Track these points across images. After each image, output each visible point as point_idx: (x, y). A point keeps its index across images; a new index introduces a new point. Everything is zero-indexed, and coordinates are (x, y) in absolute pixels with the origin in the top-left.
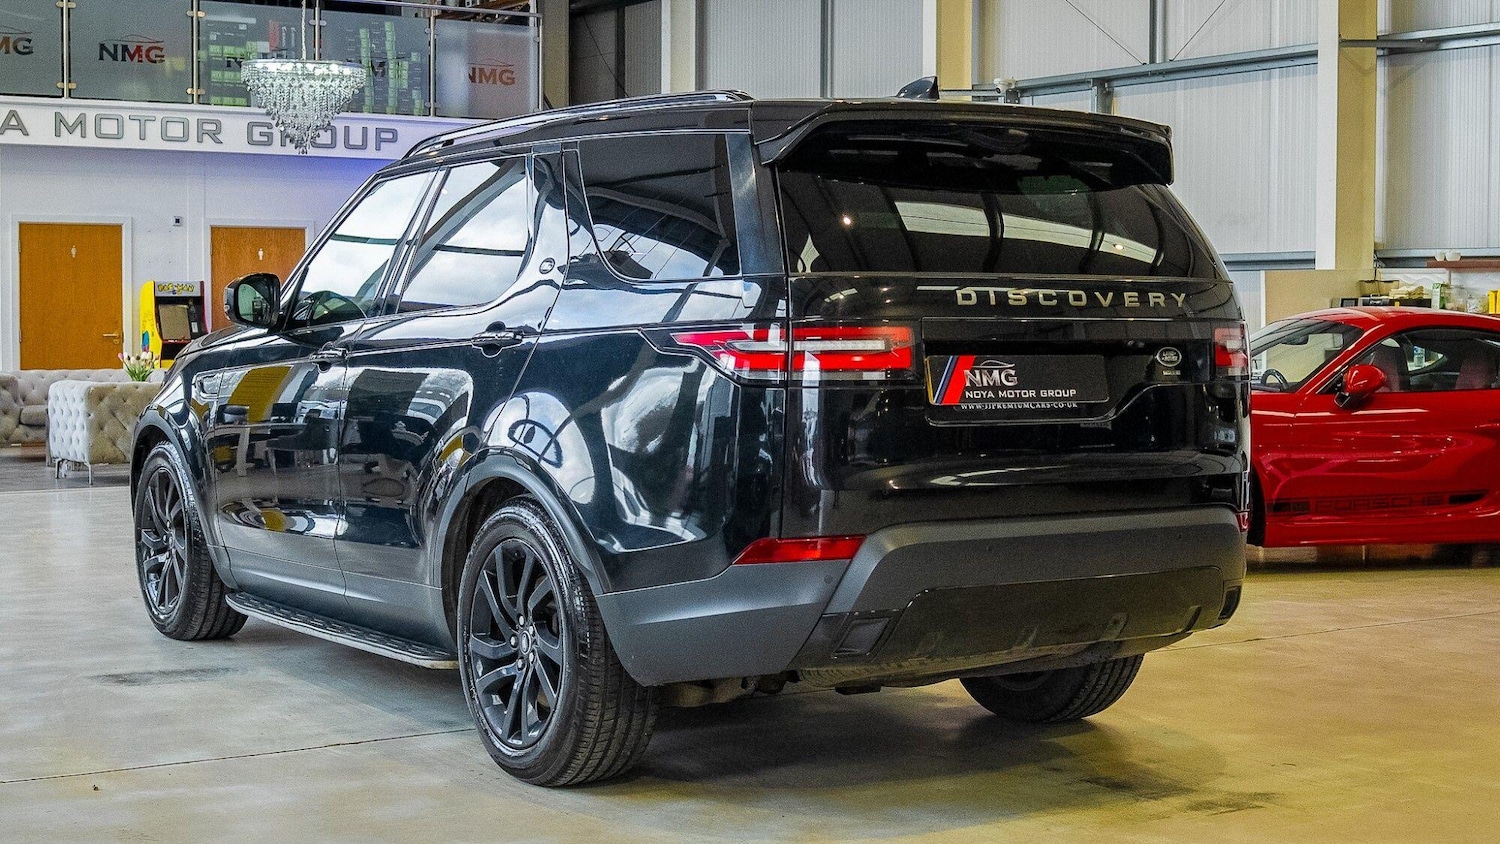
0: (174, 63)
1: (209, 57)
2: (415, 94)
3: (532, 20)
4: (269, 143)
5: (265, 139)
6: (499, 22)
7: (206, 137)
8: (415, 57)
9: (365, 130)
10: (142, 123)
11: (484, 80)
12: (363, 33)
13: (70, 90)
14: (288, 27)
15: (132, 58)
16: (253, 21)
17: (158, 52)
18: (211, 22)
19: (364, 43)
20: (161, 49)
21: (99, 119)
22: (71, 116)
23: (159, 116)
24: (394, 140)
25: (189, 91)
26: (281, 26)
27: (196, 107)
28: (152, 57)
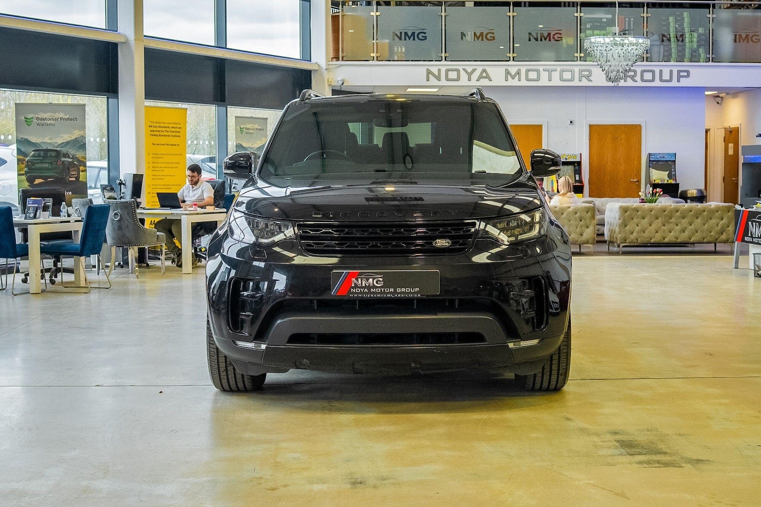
0: (567, 41)
2: (701, 50)
7: (583, 78)
8: (701, 30)
9: (671, 71)
10: (550, 72)
11: (742, 41)
12: (671, 19)
13: (513, 57)
14: (630, 18)
15: (546, 39)
16: (610, 16)
17: (559, 36)
18: (588, 18)
19: (672, 25)
20: (561, 34)
21: (527, 72)
22: (513, 71)
23: (559, 69)
24: (688, 76)
25: (576, 55)
26: (625, 18)
27: (578, 63)
28: (556, 39)
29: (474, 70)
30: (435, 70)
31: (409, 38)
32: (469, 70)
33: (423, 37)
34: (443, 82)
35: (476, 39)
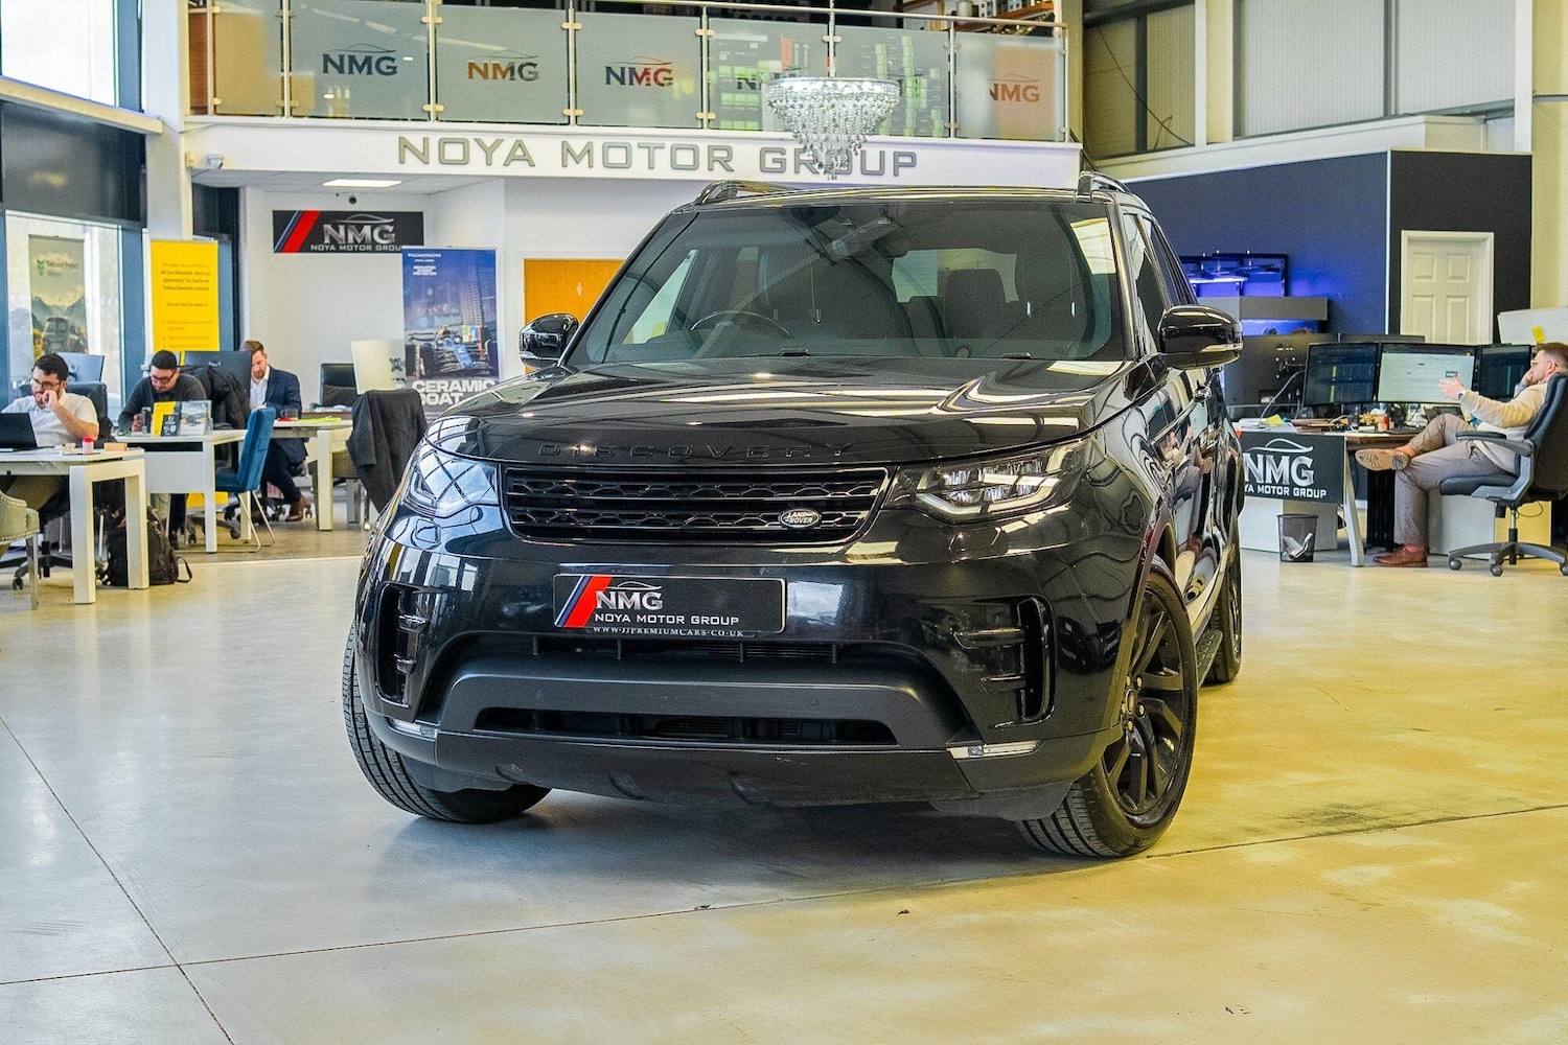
0: (683, 86)
1: (719, 79)
2: (934, 113)
3: (1057, 30)
4: (782, 171)
5: (779, 166)
6: (1022, 34)
7: (717, 165)
8: (934, 74)
9: (882, 154)
10: (651, 149)
11: (1006, 97)
12: (879, 49)
13: (576, 117)
14: (801, 44)
15: (640, 81)
16: (764, 38)
17: (667, 75)
18: (721, 41)
19: (881, 59)
20: (669, 71)
21: (606, 148)
22: (578, 145)
23: (669, 144)
24: (912, 165)
25: (699, 115)
26: (794, 43)
27: (706, 132)
28: (661, 80)
29: (498, 143)
30: (416, 141)
31: (360, 70)
32: (489, 141)
33: (388, 67)
34: (434, 167)
35: (499, 76)
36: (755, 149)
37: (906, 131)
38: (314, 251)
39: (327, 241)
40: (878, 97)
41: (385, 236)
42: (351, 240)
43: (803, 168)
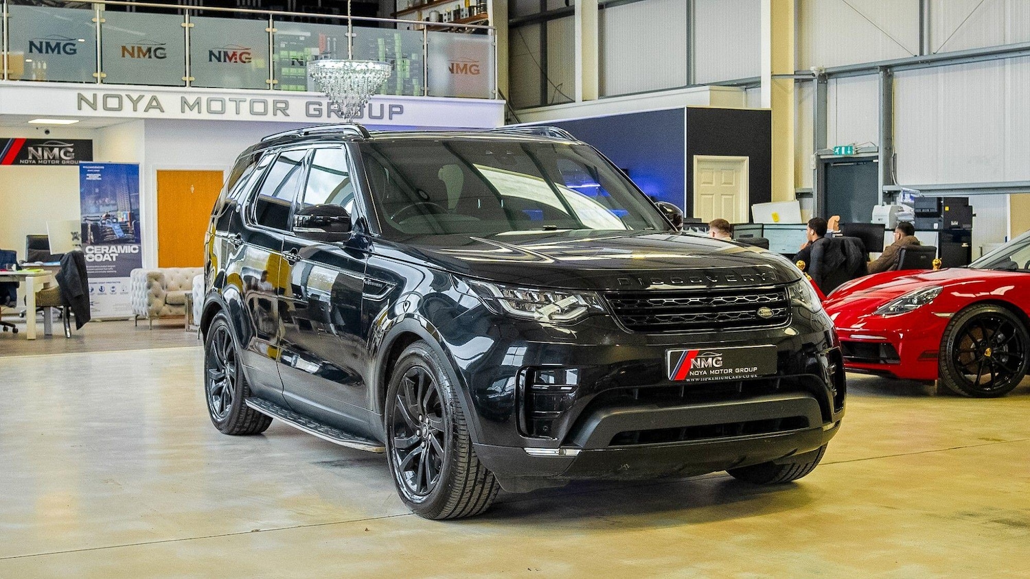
0: (258, 63)
1: (280, 59)
2: (414, 81)
3: (490, 31)
4: (320, 115)
5: (317, 113)
6: (468, 33)
7: (279, 112)
8: (414, 57)
9: (382, 106)
10: (237, 103)
11: (459, 71)
12: (380, 41)
13: (190, 82)
14: (332, 38)
15: (230, 59)
16: (308, 34)
17: (247, 56)
18: (282, 35)
19: (381, 48)
20: (249, 54)
21: (209, 101)
22: (191, 99)
23: (249, 99)
24: (401, 112)
25: (267, 81)
26: (327, 37)
27: (272, 92)
28: (244, 60)
29: (141, 97)
30: (89, 95)
31: (53, 51)
32: (135, 96)
33: (71, 50)
34: (101, 112)
35: (141, 55)
36: (303, 102)
37: (397, 92)
38: (22, 164)
39: (30, 157)
40: (377, 72)
41: (68, 154)
42: (46, 157)
43: (333, 114)
